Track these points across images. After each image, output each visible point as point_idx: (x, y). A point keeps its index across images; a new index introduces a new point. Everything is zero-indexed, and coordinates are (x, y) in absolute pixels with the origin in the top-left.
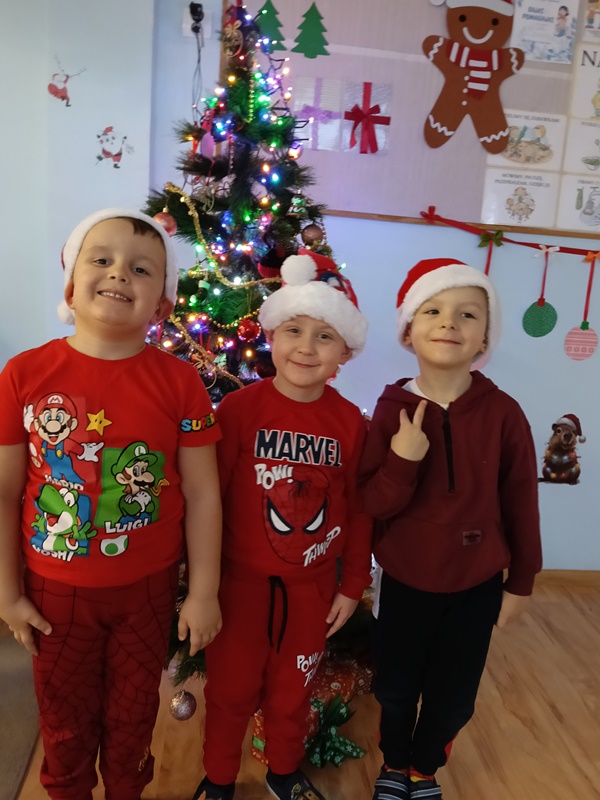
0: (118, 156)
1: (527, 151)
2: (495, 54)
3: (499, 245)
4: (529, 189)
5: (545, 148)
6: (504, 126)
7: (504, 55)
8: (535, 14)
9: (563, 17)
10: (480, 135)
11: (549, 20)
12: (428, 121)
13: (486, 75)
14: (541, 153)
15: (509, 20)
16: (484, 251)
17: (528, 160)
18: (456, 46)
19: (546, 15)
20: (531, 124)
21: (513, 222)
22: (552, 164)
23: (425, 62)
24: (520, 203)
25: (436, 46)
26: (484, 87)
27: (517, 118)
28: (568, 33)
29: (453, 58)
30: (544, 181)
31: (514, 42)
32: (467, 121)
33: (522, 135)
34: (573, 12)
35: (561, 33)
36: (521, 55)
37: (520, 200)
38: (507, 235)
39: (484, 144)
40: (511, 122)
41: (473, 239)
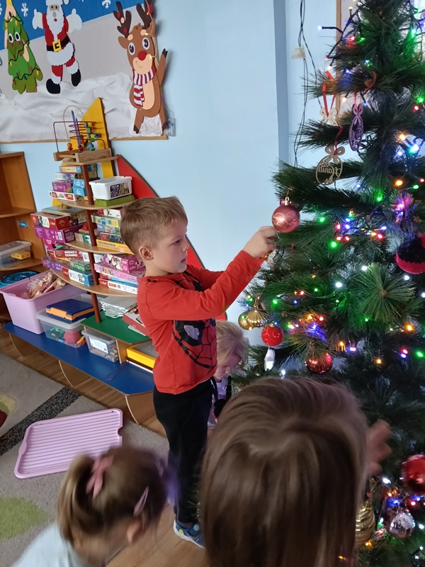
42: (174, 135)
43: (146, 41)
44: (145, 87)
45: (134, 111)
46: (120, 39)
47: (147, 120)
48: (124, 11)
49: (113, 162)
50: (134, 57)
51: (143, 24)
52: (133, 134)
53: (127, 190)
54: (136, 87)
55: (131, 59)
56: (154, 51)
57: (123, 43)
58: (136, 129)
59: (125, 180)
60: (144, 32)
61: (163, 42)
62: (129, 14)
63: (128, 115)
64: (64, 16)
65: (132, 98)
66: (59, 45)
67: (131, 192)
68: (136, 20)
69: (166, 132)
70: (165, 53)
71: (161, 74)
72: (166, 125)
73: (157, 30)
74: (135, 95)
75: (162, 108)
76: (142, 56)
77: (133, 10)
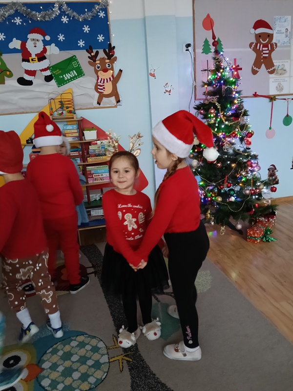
0: (170, 91)
1: (280, 72)
2: (269, 45)
3: (275, 100)
4: (282, 83)
5: (285, 70)
6: (274, 66)
7: (272, 45)
8: (279, 32)
9: (286, 32)
10: (267, 69)
11: (283, 33)
12: (252, 67)
13: (268, 52)
14: (284, 72)
15: (272, 35)
16: (271, 103)
17: (280, 74)
18: (259, 44)
19: (282, 32)
20: (281, 64)
21: (278, 93)
22: (287, 74)
23: (250, 50)
24: (280, 88)
25: (253, 45)
26: (267, 55)
27: (276, 63)
28: (288, 36)
29: (258, 48)
30: (286, 80)
31: (274, 41)
32: (263, 66)
33: (278, 67)
34: (289, 30)
35: (287, 36)
36: (276, 44)
37: (280, 86)
38: (276, 97)
39: (268, 72)
40: (275, 64)
41: (267, 100)
44: (106, 84)
50: (99, 71)
54: (99, 84)
57: (92, 64)
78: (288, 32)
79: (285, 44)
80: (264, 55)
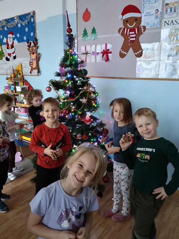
1: (148, 55)
2: (136, 29)
5: (154, 54)
7: (139, 29)
8: (148, 14)
9: (156, 13)
10: (134, 53)
12: (120, 51)
13: (134, 35)
15: (140, 18)
18: (126, 29)
19: (151, 14)
21: (145, 77)
23: (119, 35)
24: (147, 71)
25: (121, 30)
26: (134, 39)
27: (144, 46)
28: (159, 17)
29: (125, 33)
32: (131, 49)
35: (157, 17)
42: (41, 75)
43: (34, 50)
44: (34, 61)
45: (30, 68)
46: (28, 48)
47: (34, 70)
48: (30, 42)
49: (23, 82)
50: (31, 54)
51: (34, 46)
52: (30, 74)
53: (27, 89)
54: (31, 61)
55: (30, 54)
56: (36, 53)
57: (29, 50)
58: (31, 73)
59: (26, 87)
60: (34, 48)
61: (39, 51)
62: (31, 43)
63: (29, 69)
64: (13, 40)
65: (30, 64)
66: (11, 48)
67: (28, 90)
68: (32, 44)
69: (39, 74)
70: (39, 54)
71: (38, 59)
72: (39, 72)
73: (38, 48)
74: (31, 64)
75: (38, 68)
76: (33, 54)
77: (32, 42)
78: (159, 13)
79: (155, 26)
80: (131, 39)
